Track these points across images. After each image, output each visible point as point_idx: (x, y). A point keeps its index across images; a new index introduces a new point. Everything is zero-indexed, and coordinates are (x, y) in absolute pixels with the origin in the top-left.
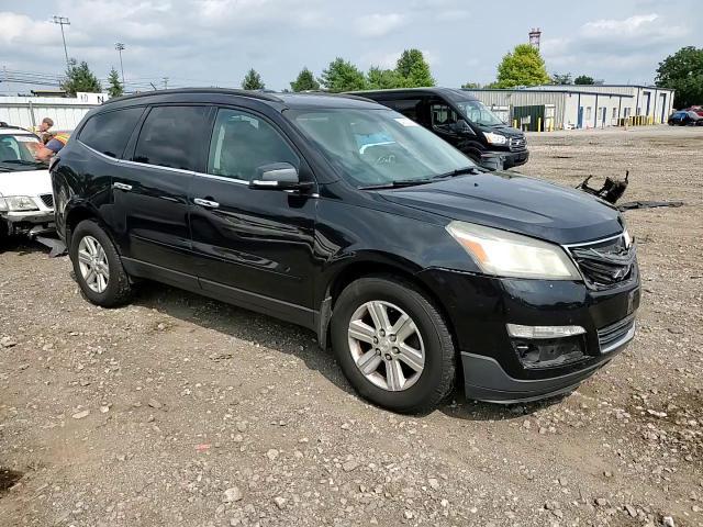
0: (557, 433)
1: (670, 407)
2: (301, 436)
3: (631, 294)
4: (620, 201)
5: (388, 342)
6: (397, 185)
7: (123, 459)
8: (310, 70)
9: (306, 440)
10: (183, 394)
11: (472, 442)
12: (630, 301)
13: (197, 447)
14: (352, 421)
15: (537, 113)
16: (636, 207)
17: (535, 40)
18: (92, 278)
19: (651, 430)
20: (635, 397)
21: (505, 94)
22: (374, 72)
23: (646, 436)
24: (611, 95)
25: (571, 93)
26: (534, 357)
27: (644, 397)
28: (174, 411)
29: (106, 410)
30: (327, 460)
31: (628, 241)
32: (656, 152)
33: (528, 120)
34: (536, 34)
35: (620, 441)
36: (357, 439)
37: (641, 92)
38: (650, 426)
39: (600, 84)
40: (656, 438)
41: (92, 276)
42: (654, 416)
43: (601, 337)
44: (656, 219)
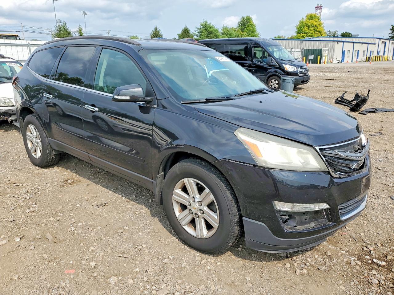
0: (309, 274)
1: (389, 257)
2: (135, 267)
3: (364, 180)
4: (364, 108)
5: (197, 206)
6: (208, 101)
7: (16, 278)
8: (188, 27)
9: (137, 270)
10: (69, 230)
11: (248, 278)
12: (363, 185)
13: (66, 271)
14: (171, 257)
15: (318, 53)
16: (374, 112)
17: (318, 11)
18: (34, 149)
19: (375, 275)
20: (365, 248)
21: (299, 42)
22: (225, 28)
23: (370, 281)
24: (362, 43)
25: (338, 42)
26: (292, 223)
27: (371, 249)
28: (60, 242)
29: (18, 240)
30: (148, 287)
31: (364, 142)
32: (388, 77)
33: (312, 57)
34: (319, 8)
35: (352, 284)
36: (172, 272)
37: (381, 42)
38: (374, 272)
39: (356, 37)
40: (377, 282)
41: (34, 148)
42: (377, 264)
43: (340, 209)
44: (386, 120)
